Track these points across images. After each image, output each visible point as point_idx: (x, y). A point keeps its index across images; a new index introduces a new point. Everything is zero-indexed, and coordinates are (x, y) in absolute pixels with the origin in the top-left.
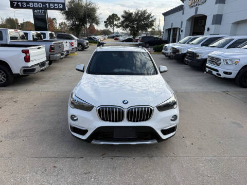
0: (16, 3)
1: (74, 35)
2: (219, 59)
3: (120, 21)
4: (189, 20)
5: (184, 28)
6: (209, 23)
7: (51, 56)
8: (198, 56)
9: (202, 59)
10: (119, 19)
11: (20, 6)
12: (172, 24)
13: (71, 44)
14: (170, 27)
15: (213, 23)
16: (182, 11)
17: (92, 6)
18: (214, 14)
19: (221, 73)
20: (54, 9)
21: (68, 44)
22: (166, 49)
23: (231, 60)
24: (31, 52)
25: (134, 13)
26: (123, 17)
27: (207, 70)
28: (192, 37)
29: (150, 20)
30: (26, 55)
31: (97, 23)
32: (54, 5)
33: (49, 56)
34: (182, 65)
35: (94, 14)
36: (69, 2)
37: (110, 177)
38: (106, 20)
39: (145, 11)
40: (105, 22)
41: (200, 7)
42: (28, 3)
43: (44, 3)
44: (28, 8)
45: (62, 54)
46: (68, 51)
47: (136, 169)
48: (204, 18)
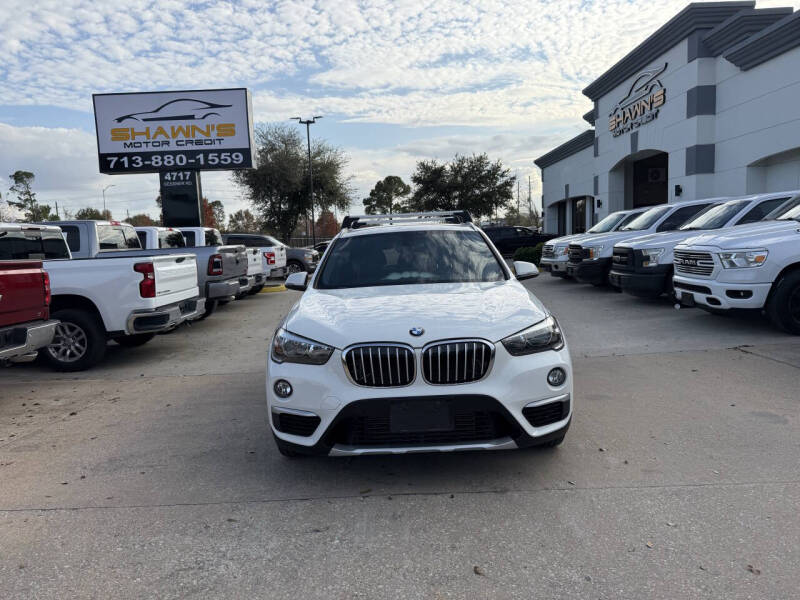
0: (115, 159)
1: (276, 238)
2: (707, 256)
3: (411, 195)
4: (615, 169)
5: (604, 196)
6: (676, 172)
7: (211, 285)
8: (648, 258)
9: (659, 266)
10: (407, 190)
11: (126, 166)
12: (567, 187)
13: (269, 259)
14: (561, 197)
15: (689, 172)
16: (592, 148)
17: (327, 156)
18: (688, 146)
19: (719, 294)
20: (220, 167)
21: (259, 255)
22: (551, 254)
23: (742, 255)
24: (158, 268)
25: (448, 168)
26: (416, 180)
27: (679, 291)
28: (629, 212)
29: (498, 183)
30: (146, 276)
31: (343, 204)
32: (219, 157)
33: (207, 287)
34: (608, 295)
35: (333, 179)
36: (260, 152)
37: (385, 535)
38: (367, 196)
39: (481, 159)
40: (366, 202)
41: (643, 131)
42: (146, 156)
43: (191, 154)
44: (147, 169)
45: (243, 282)
46: (258, 277)
47: (459, 516)
48: (660, 160)
